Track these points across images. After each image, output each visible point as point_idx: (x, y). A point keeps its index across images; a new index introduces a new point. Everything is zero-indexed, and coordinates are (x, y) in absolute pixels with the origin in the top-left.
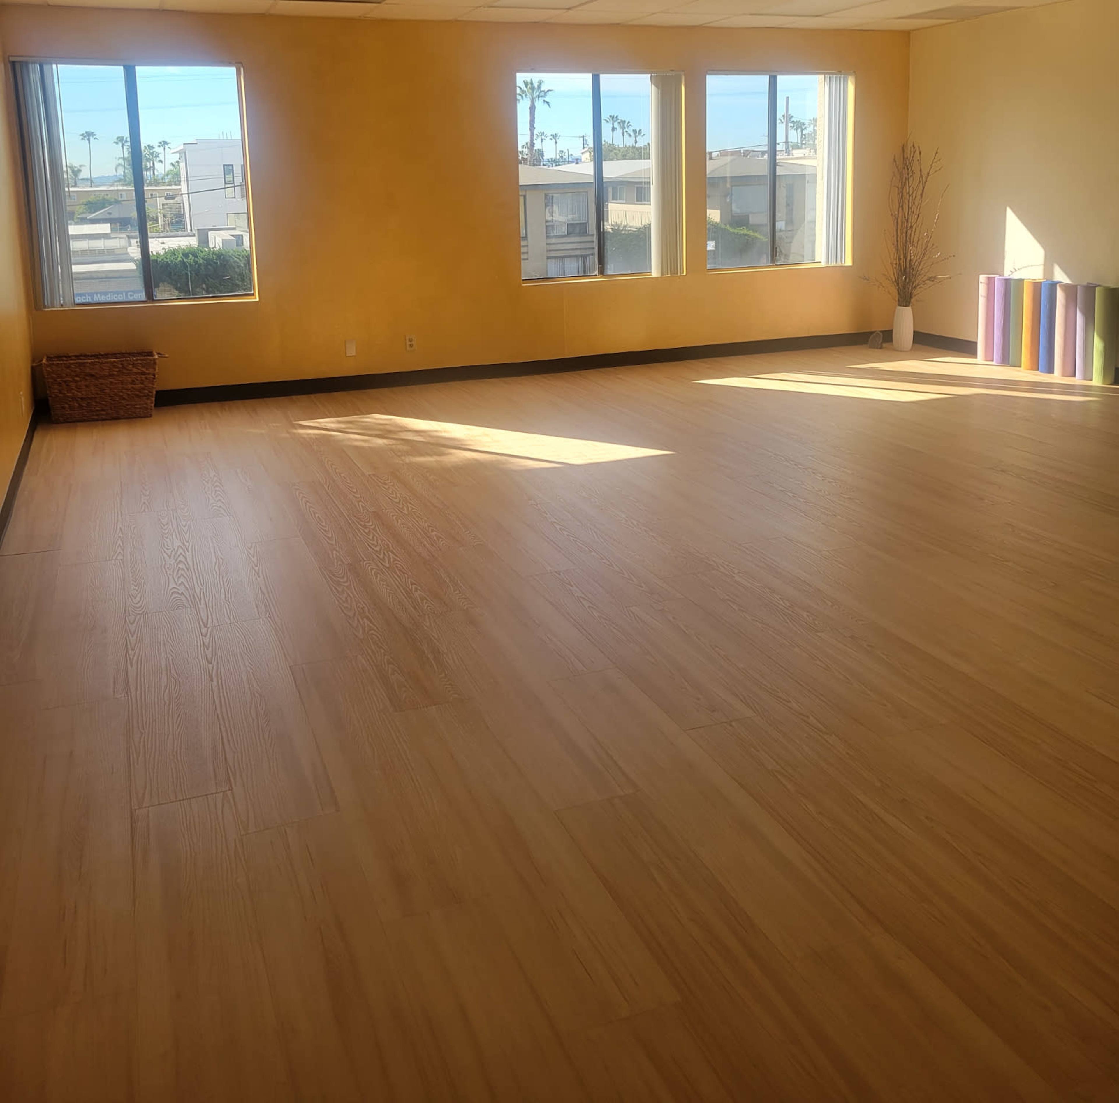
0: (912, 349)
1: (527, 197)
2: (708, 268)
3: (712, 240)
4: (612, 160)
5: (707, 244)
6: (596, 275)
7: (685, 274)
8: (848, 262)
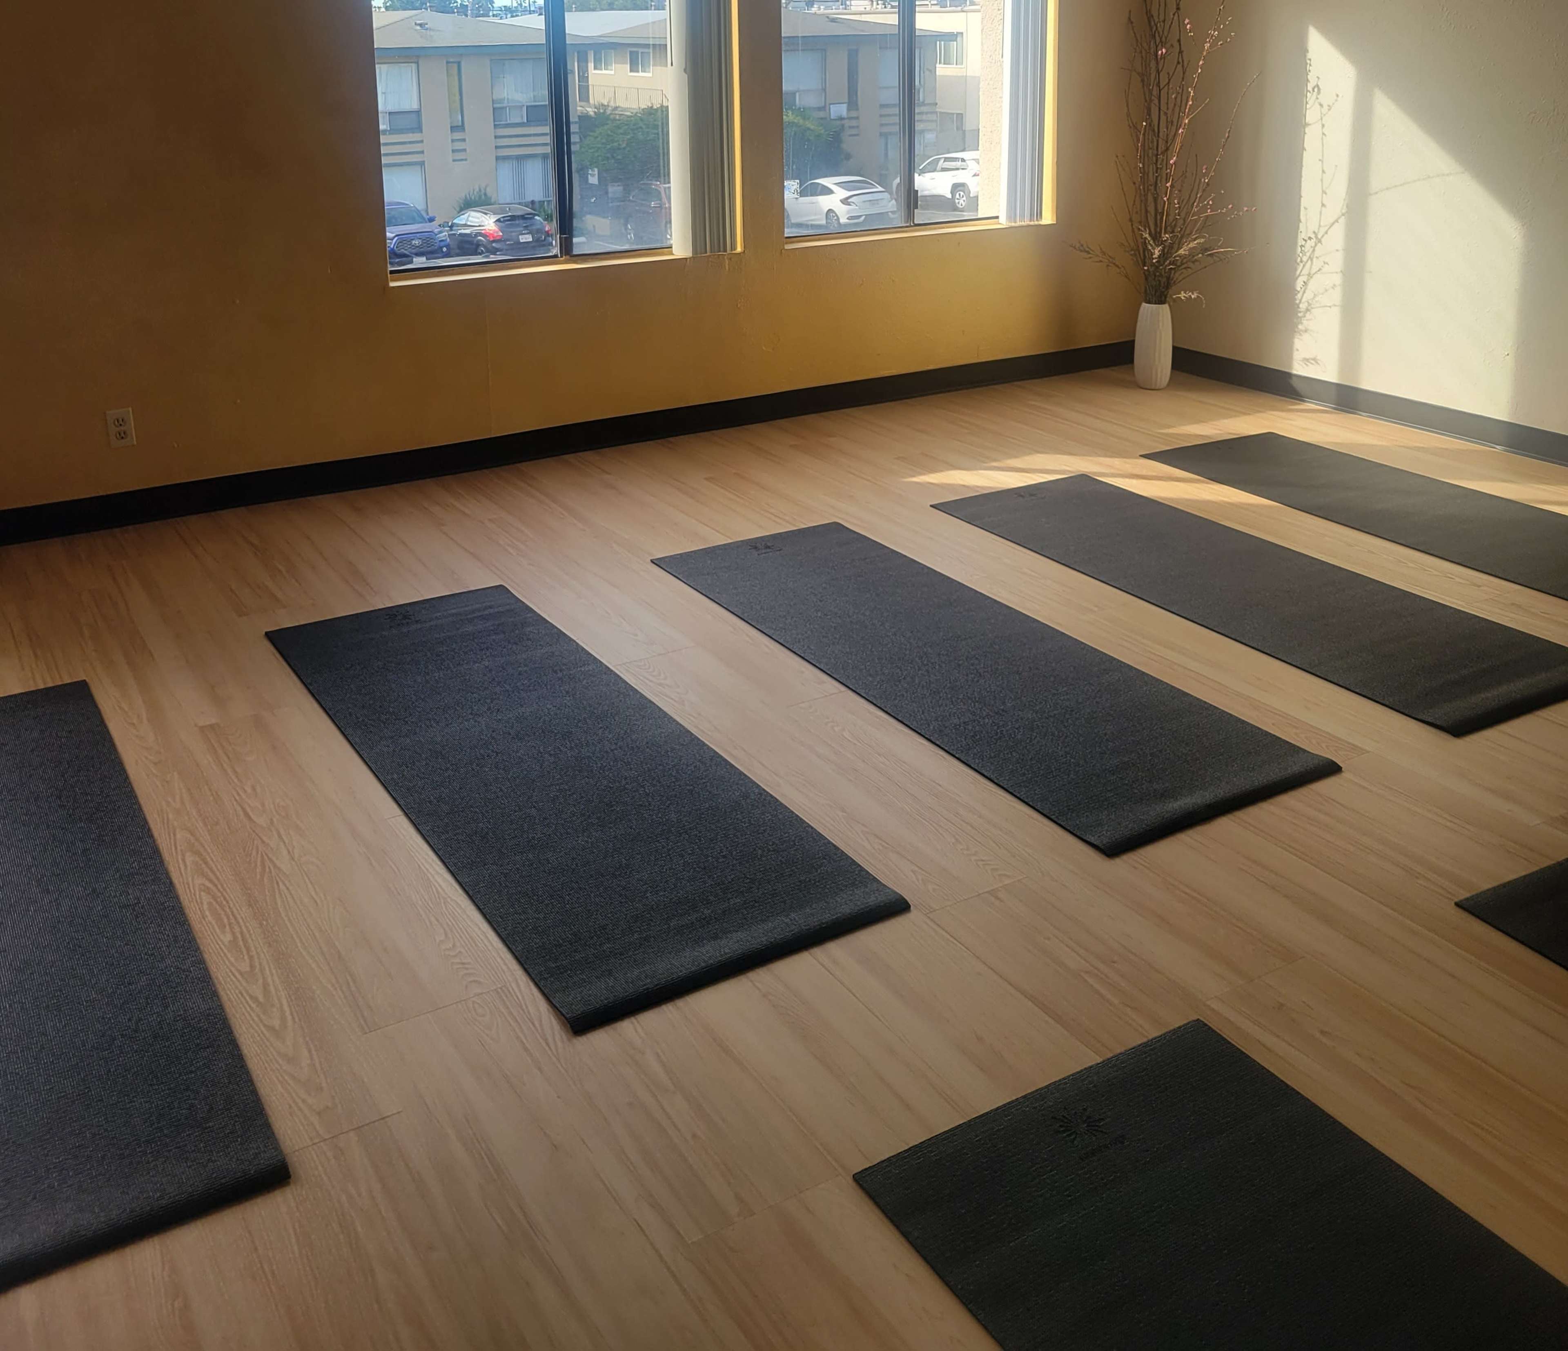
0: (1168, 385)
1: (463, 64)
2: (786, 235)
3: (793, 178)
4: (594, 10)
5: (784, 187)
6: (556, 256)
7: (739, 249)
8: (1048, 217)
